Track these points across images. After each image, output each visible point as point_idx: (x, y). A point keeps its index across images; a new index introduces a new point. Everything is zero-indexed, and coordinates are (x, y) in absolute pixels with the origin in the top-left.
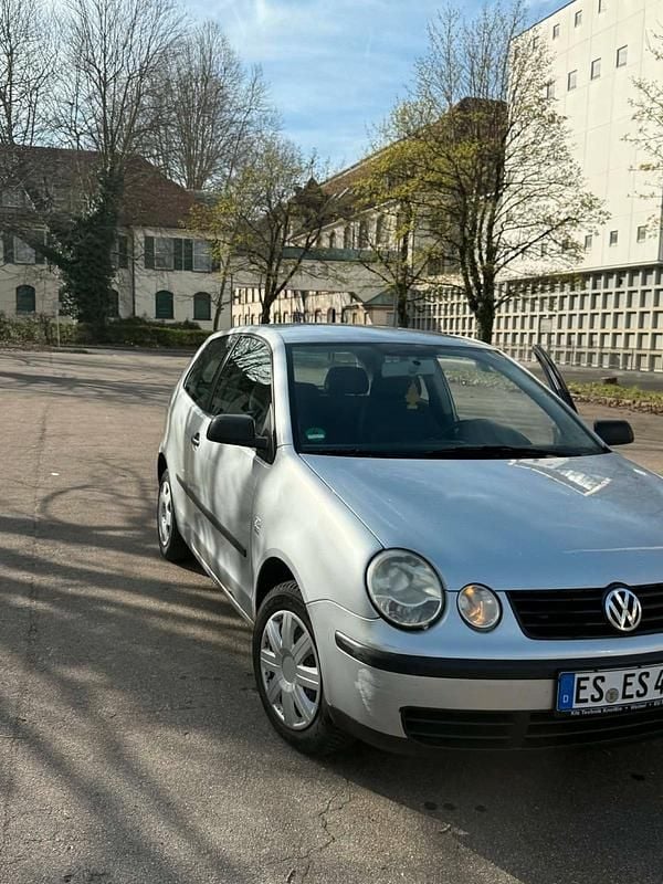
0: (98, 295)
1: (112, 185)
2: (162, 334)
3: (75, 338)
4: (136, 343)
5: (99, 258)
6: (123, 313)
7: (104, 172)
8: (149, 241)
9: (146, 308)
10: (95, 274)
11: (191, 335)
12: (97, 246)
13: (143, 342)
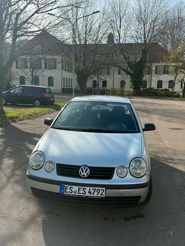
0: (139, 83)
1: (144, 53)
2: (156, 93)
3: (132, 94)
4: (148, 95)
5: (140, 73)
6: (148, 87)
7: (143, 49)
8: (157, 67)
9: (154, 85)
10: (139, 77)
11: (164, 93)
12: (139, 69)
13: (150, 95)
